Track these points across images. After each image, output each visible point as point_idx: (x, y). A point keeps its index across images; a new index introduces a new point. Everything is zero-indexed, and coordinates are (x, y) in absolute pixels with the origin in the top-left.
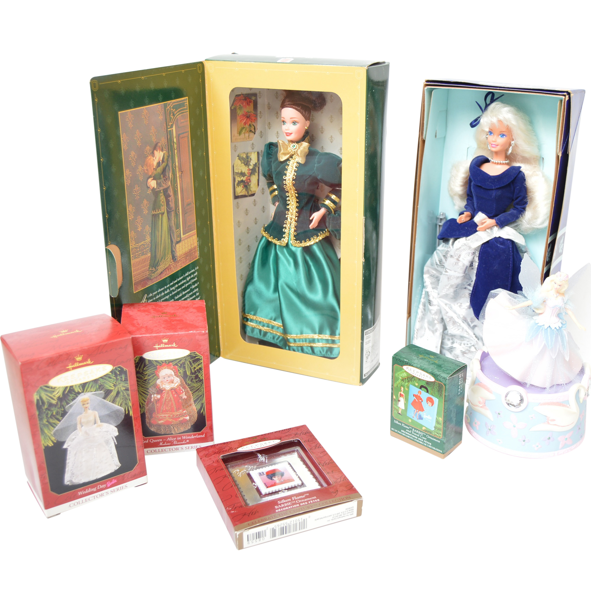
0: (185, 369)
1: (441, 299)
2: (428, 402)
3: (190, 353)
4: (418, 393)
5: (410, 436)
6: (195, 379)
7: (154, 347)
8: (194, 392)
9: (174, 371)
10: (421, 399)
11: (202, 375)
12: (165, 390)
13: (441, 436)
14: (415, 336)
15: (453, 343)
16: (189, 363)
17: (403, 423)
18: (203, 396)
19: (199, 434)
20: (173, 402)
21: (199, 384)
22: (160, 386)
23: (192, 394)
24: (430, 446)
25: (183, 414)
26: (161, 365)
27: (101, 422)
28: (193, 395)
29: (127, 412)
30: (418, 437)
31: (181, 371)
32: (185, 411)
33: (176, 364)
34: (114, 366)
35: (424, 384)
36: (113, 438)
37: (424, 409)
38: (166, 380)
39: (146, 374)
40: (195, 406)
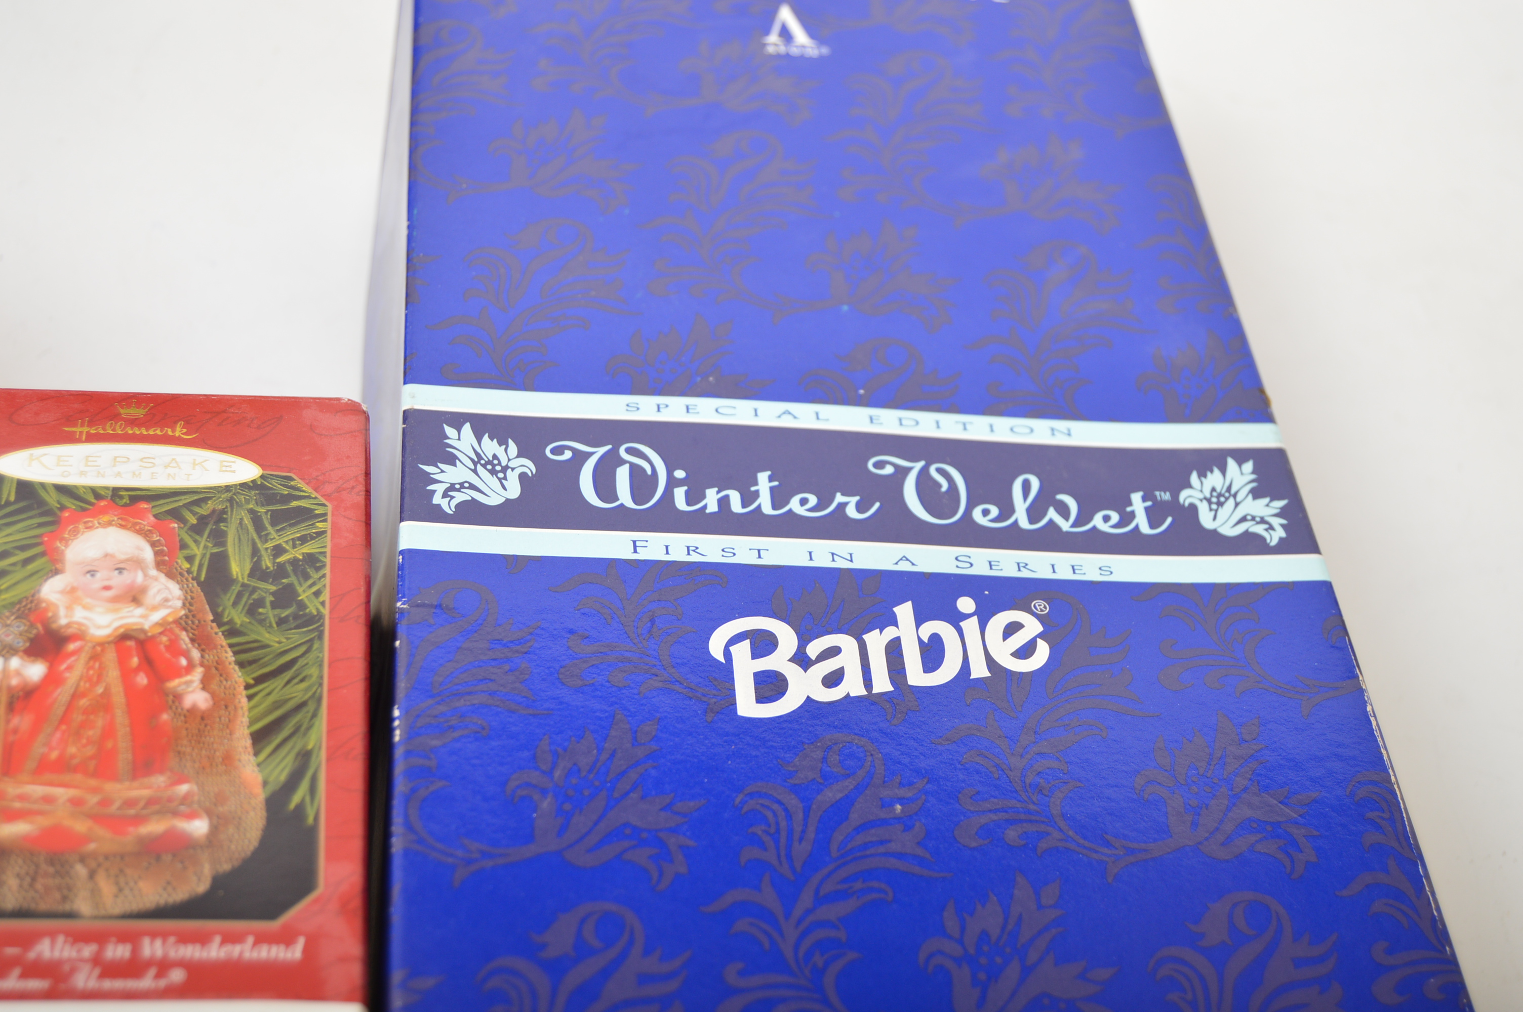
0: (223, 544)
3: (262, 477)
6: (274, 606)
8: (259, 680)
9: (153, 544)
11: (317, 594)
12: (78, 636)
16: (247, 521)
18: (311, 707)
19: (261, 939)
20: (121, 718)
21: (297, 637)
22: (56, 615)
23: (248, 687)
25: (170, 802)
26: (84, 510)
28: (250, 698)
31: (197, 551)
32: (184, 788)
38: (97, 585)
40: (259, 765)
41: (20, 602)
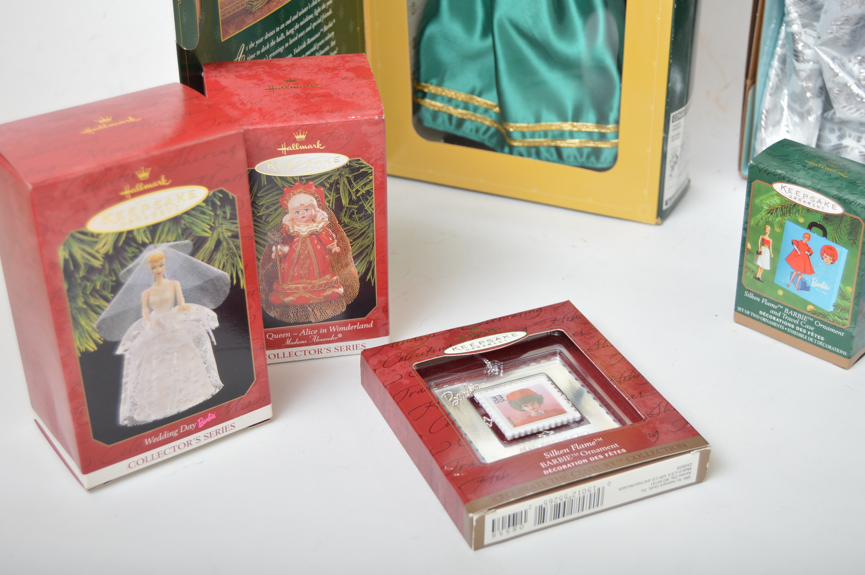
0: (339, 193)
1: (824, 48)
2: (825, 255)
3: (350, 162)
4: (804, 237)
5: (779, 323)
6: (357, 213)
7: (279, 149)
8: (354, 240)
9: (316, 199)
10: (809, 250)
11: (371, 206)
12: (298, 235)
13: (847, 322)
14: (763, 123)
15: (841, 137)
16: (346, 182)
17: (765, 298)
18: (371, 246)
19: (362, 323)
20: (314, 260)
21: (365, 223)
22: (289, 230)
23: (351, 243)
24: (821, 343)
25: (331, 283)
26: (291, 187)
27: (187, 301)
28: (352, 246)
29: (235, 282)
30: (796, 325)
31: (331, 198)
32: (335, 278)
33: (322, 185)
34: (210, 188)
35: (817, 219)
36: (208, 333)
37: (815, 270)
38: (300, 217)
39: (263, 205)
40: (356, 267)
41: (276, 226)
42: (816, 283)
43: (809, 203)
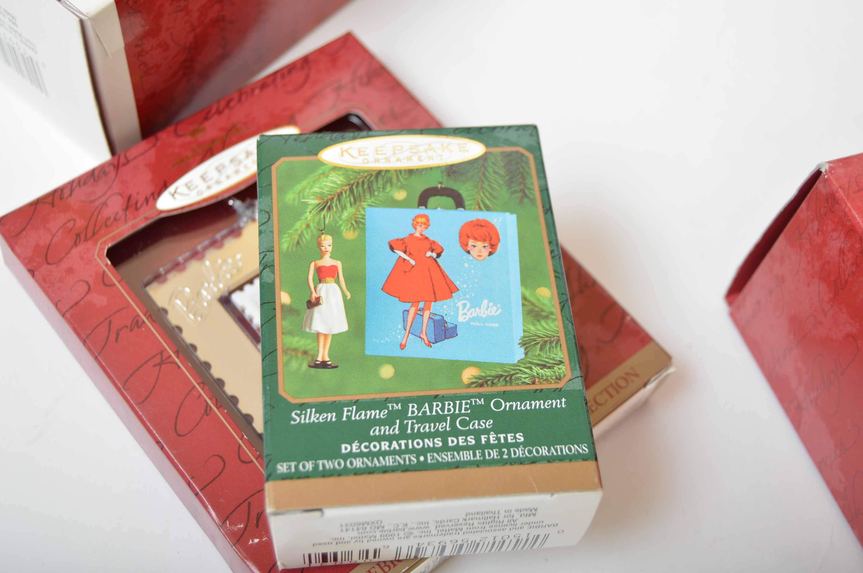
2: (471, 242)
4: (415, 227)
5: (400, 452)
10: (433, 246)
13: (563, 369)
17: (350, 404)
24: (520, 452)
30: (444, 436)
35: (434, 182)
37: (457, 283)
42: (468, 310)
43: (409, 159)
